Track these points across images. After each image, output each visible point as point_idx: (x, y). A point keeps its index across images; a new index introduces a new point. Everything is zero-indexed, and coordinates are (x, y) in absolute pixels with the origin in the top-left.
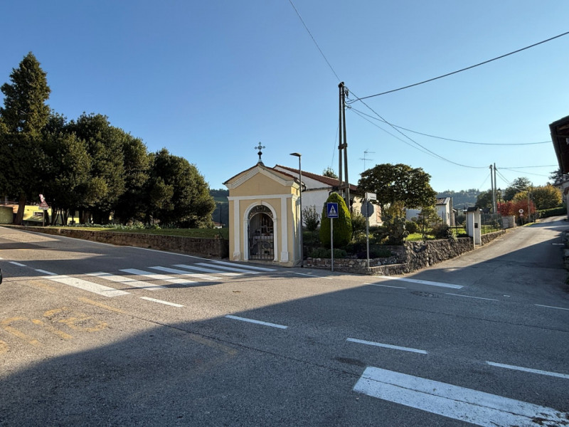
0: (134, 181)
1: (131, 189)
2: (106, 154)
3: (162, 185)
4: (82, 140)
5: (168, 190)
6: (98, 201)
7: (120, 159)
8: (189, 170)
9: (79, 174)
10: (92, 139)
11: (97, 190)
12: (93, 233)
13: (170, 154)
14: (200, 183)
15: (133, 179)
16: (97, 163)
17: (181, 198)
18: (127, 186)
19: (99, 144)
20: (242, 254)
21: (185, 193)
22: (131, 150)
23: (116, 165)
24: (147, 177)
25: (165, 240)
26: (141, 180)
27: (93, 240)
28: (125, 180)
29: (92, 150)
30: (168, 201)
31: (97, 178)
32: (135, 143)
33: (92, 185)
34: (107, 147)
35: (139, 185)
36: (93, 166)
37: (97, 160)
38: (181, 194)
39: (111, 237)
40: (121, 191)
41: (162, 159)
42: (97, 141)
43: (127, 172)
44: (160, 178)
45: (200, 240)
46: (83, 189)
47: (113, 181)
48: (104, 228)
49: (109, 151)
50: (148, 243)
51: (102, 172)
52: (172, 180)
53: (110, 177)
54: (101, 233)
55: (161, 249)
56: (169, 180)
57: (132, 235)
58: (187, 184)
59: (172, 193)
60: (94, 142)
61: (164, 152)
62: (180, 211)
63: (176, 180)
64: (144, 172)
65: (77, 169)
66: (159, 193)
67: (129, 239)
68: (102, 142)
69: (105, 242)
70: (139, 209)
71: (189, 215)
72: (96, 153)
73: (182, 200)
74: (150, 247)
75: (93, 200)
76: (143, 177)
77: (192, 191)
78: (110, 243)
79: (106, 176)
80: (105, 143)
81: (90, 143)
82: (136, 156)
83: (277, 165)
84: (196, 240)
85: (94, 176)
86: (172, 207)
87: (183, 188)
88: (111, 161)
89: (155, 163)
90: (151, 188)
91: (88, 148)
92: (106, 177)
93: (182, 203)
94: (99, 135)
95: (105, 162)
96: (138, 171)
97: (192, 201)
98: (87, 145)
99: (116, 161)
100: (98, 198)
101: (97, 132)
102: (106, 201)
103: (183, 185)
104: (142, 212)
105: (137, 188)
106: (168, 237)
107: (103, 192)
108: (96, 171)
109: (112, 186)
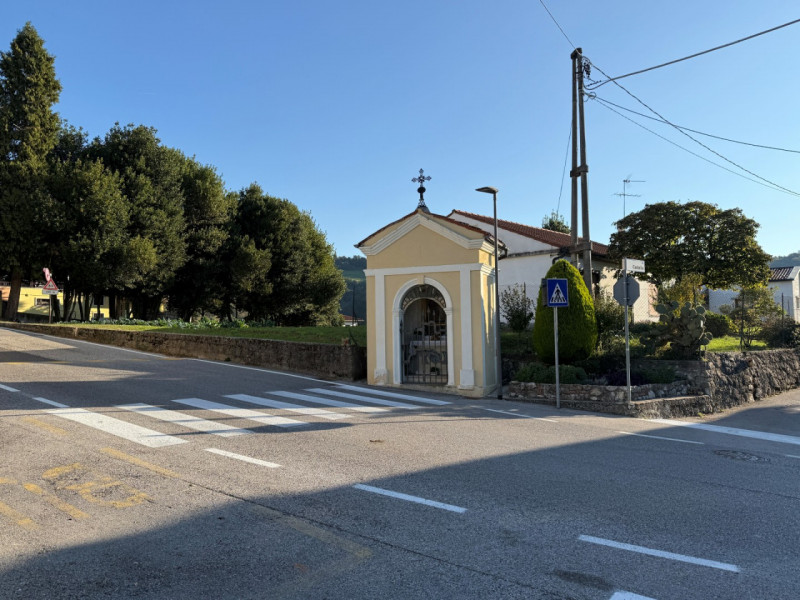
0: (202, 243)
1: (197, 257)
2: (154, 195)
3: (252, 249)
4: (113, 172)
5: (261, 258)
6: (140, 278)
7: (177, 204)
8: (298, 223)
9: (108, 232)
10: (129, 170)
11: (139, 259)
12: (130, 335)
13: (264, 194)
14: (318, 246)
15: (200, 239)
16: (139, 212)
17: (285, 272)
18: (190, 251)
19: (142, 177)
20: (389, 373)
21: (291, 265)
22: (195, 186)
23: (171, 214)
24: (224, 235)
25: (255, 347)
26: (215, 241)
27: (132, 348)
28: (186, 241)
29: (130, 190)
30: (262, 277)
31: (138, 238)
32: (203, 175)
33: (130, 250)
34: (155, 183)
35: (211, 249)
36: (132, 218)
37: (138, 206)
38: (286, 265)
40: (179, 259)
41: (251, 203)
42: (138, 172)
43: (189, 227)
44: (247, 236)
46: (115, 258)
47: (166, 243)
48: (149, 327)
49: (159, 190)
50: (224, 352)
51: (148, 228)
52: (269, 240)
53: (161, 236)
54: (144, 336)
55: (248, 364)
56: (264, 241)
57: (198, 338)
58: (296, 248)
59: (268, 264)
60: (134, 174)
61: (253, 191)
62: (282, 296)
63: (275, 241)
64: (219, 226)
65: (105, 222)
66: (245, 264)
67: (192, 345)
68: (146, 176)
69: (151, 351)
70: (212, 291)
71: (298, 302)
72: (136, 194)
73: (287, 276)
74: (228, 360)
75: (131, 277)
76: (218, 236)
77: (303, 260)
78: (160, 352)
79: (154, 234)
80: (151, 176)
81: (127, 178)
82: (205, 197)
83: (454, 211)
84: (308, 348)
85: (133, 235)
86: (269, 288)
87: (287, 255)
88: (161, 207)
89: (239, 209)
90: (230, 255)
91: (124, 186)
92: (154, 237)
93: (287, 282)
94: (141, 162)
95: (151, 209)
96: (209, 225)
97: (304, 279)
98: (122, 180)
99: (170, 207)
100: (141, 274)
101: (138, 158)
102: (154, 278)
103: (288, 250)
104: (216, 297)
105: (208, 256)
106: (260, 342)
107: (149, 263)
108: (136, 227)
109: (163, 252)
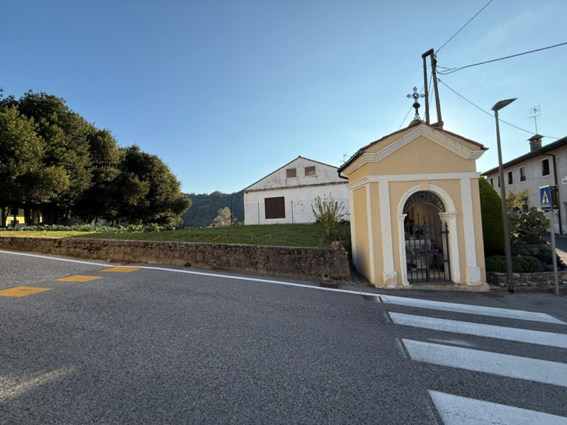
0: (103, 175)
1: (98, 183)
2: (66, 140)
3: (136, 180)
4: (29, 118)
5: (144, 186)
6: (55, 196)
7: (85, 148)
8: (162, 169)
9: (23, 161)
10: (43, 120)
11: (55, 182)
12: (59, 243)
13: (141, 151)
14: (174, 185)
15: (102, 172)
16: (54, 150)
17: (157, 195)
18: (93, 180)
19: (55, 127)
20: (399, 275)
21: (160, 191)
22: (98, 143)
23: (80, 154)
24: (117, 171)
26: (112, 175)
27: (61, 254)
28: (92, 173)
29: (44, 133)
30: (143, 197)
31: (54, 167)
32: (103, 134)
33: (46, 175)
34: (67, 133)
35: (109, 179)
36: (47, 153)
37: (52, 146)
38: (157, 191)
39: (98, 249)
40: (86, 184)
41: (133, 155)
42: (52, 123)
43: (94, 165)
44: (133, 173)
45: (299, 252)
46: (30, 181)
47: (76, 173)
48: (76, 233)
49: (69, 137)
50: (181, 257)
51: (62, 161)
52: (147, 176)
53: (72, 169)
54: (76, 243)
55: (215, 269)
56: (143, 177)
57: (146, 244)
58: (162, 182)
59: (148, 190)
60: (48, 124)
61: (134, 148)
62: (155, 208)
63: (150, 177)
64: (115, 166)
65: (21, 153)
66: (133, 189)
67: (139, 251)
68: (59, 126)
69: (87, 258)
70: (110, 206)
71: (163, 212)
72: (50, 137)
73: (158, 197)
74: (188, 266)
75: (46, 194)
76: (114, 172)
77: (167, 188)
78: (98, 258)
79: (66, 166)
80: (63, 127)
81: (41, 125)
82: (104, 147)
84: (290, 252)
85: (48, 165)
86: (148, 203)
87: (158, 186)
88: (71, 148)
89: (127, 157)
90: (122, 182)
91: (39, 130)
92: (66, 168)
93: (158, 200)
94: (54, 116)
95: (64, 149)
96: (107, 165)
97: (166, 199)
98: (37, 125)
99: (79, 149)
100: (56, 192)
101: (52, 113)
102: (67, 196)
103: (158, 183)
104: (113, 209)
105: (107, 183)
106: (226, 247)
107: (64, 185)
108: (50, 159)
109: (75, 178)
